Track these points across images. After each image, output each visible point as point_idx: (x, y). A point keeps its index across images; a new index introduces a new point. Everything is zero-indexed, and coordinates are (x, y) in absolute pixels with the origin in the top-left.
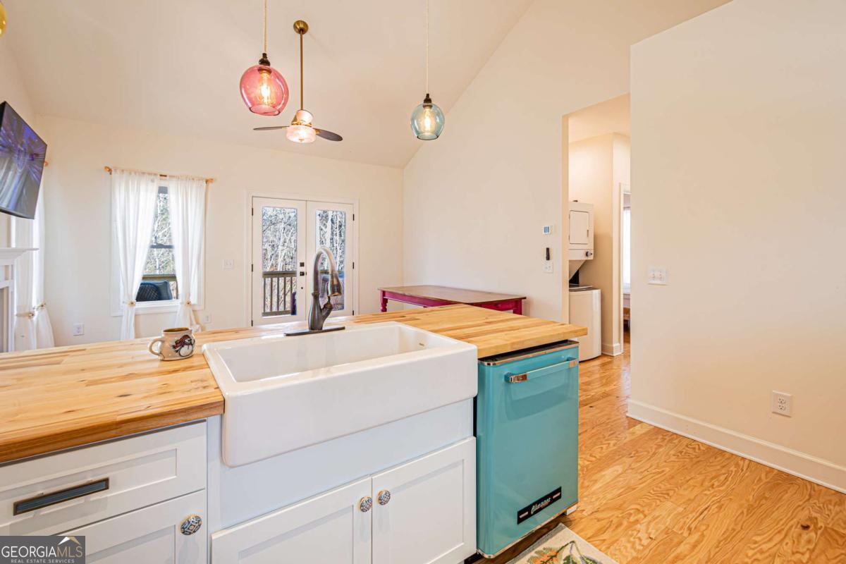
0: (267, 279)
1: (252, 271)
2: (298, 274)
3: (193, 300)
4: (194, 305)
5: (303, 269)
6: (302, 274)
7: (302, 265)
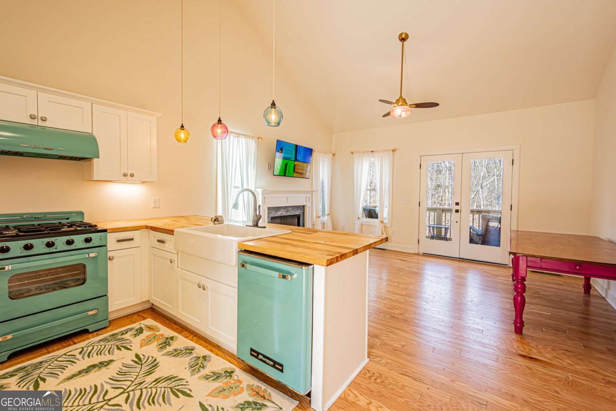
0: (431, 213)
1: (419, 206)
2: (454, 211)
3: (386, 221)
4: (386, 223)
5: (458, 207)
6: (457, 211)
7: (457, 204)
